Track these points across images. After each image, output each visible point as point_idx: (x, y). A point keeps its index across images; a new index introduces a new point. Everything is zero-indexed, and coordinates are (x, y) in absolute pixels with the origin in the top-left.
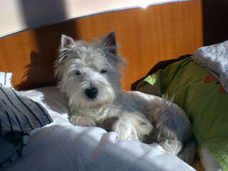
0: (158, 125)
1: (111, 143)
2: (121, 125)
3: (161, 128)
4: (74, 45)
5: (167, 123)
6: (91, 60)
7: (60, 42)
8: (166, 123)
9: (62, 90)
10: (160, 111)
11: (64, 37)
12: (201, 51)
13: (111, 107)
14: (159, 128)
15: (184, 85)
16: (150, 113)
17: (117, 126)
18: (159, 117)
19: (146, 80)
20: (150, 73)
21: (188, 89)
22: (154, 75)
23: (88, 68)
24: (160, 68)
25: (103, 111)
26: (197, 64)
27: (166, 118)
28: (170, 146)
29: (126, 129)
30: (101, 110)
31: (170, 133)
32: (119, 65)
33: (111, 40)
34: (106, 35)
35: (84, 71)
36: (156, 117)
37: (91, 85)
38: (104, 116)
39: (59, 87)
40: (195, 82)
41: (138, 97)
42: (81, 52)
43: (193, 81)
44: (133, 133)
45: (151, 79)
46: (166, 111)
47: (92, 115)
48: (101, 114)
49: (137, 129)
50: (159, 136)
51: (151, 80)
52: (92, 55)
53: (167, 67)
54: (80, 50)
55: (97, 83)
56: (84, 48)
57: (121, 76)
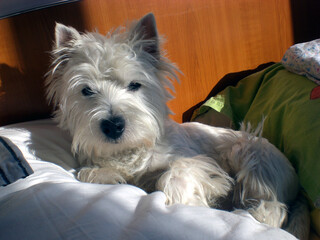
0: (240, 176)
1: (158, 213)
2: (174, 178)
3: (245, 181)
4: (79, 41)
5: (256, 171)
6: (110, 66)
7: (54, 38)
8: (254, 172)
9: (61, 125)
10: (241, 151)
11: (59, 27)
12: (297, 49)
13: (154, 151)
14: (241, 181)
15: (274, 108)
16: (222, 156)
17: (167, 181)
18: (240, 162)
19: (206, 104)
20: (213, 93)
21: (282, 112)
22: (219, 96)
23: (105, 82)
24: (228, 84)
25: (140, 160)
26: (290, 72)
27: (253, 163)
28: (266, 213)
29: (184, 186)
30: (135, 157)
31: (263, 188)
32: (165, 75)
33: (147, 28)
34: (138, 20)
35: (99, 86)
36: (234, 162)
37: (111, 112)
38: (142, 167)
39: (55, 120)
40: (293, 100)
41: (199, 131)
42: (93, 53)
43: (289, 99)
44: (197, 193)
45: (216, 102)
46: (251, 150)
47: (118, 167)
48: (136, 165)
49: (205, 186)
50: (243, 197)
51: (216, 104)
52: (113, 57)
53: (240, 83)
54: (89, 49)
55: (123, 108)
56: (98, 45)
57: (168, 96)
